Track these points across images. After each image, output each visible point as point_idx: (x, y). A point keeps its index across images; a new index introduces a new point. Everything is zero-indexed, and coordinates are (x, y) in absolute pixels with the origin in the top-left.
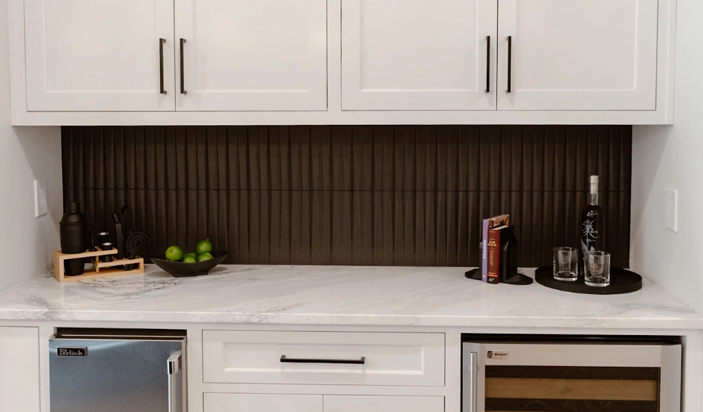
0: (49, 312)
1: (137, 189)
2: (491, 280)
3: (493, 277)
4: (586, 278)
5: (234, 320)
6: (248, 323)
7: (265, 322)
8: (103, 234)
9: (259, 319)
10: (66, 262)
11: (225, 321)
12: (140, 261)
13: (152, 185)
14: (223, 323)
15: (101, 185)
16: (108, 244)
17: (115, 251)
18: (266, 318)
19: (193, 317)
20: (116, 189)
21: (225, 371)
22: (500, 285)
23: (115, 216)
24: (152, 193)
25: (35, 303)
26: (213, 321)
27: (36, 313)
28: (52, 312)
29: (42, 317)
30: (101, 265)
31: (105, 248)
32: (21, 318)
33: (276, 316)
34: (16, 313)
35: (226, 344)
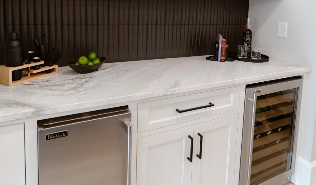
0: (37, 111)
1: (42, 25)
2: (223, 60)
3: (223, 59)
4: (252, 56)
5: (159, 95)
6: (166, 95)
7: (174, 93)
8: (30, 52)
9: (171, 93)
10: (13, 72)
11: (154, 96)
12: (55, 66)
13: (53, 22)
14: (153, 98)
15: (17, 22)
16: (36, 58)
17: (42, 62)
18: (175, 91)
19: (137, 97)
20: (28, 25)
21: (149, 124)
22: (226, 62)
23: (36, 41)
24: (53, 28)
25: (14, 105)
26: (147, 98)
27: (25, 113)
28: (39, 111)
29: (31, 115)
30: (35, 72)
31: (35, 61)
32: (12, 119)
33: (179, 89)
34: (7, 117)
35: (150, 109)
